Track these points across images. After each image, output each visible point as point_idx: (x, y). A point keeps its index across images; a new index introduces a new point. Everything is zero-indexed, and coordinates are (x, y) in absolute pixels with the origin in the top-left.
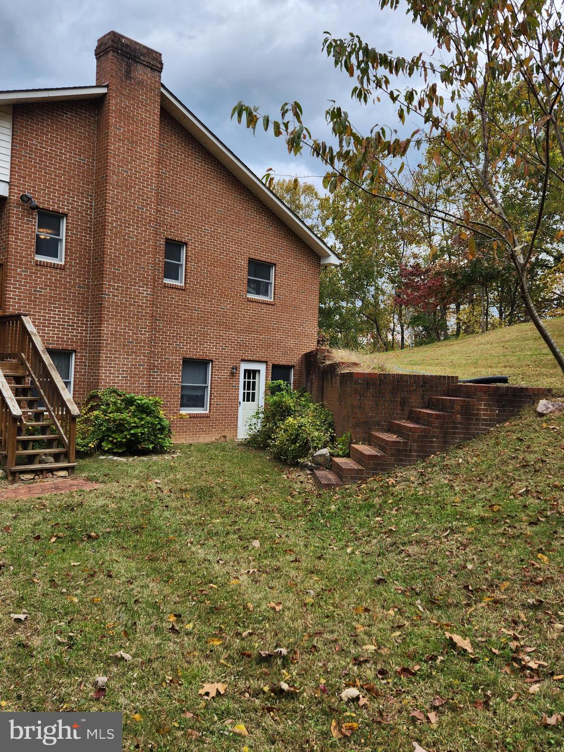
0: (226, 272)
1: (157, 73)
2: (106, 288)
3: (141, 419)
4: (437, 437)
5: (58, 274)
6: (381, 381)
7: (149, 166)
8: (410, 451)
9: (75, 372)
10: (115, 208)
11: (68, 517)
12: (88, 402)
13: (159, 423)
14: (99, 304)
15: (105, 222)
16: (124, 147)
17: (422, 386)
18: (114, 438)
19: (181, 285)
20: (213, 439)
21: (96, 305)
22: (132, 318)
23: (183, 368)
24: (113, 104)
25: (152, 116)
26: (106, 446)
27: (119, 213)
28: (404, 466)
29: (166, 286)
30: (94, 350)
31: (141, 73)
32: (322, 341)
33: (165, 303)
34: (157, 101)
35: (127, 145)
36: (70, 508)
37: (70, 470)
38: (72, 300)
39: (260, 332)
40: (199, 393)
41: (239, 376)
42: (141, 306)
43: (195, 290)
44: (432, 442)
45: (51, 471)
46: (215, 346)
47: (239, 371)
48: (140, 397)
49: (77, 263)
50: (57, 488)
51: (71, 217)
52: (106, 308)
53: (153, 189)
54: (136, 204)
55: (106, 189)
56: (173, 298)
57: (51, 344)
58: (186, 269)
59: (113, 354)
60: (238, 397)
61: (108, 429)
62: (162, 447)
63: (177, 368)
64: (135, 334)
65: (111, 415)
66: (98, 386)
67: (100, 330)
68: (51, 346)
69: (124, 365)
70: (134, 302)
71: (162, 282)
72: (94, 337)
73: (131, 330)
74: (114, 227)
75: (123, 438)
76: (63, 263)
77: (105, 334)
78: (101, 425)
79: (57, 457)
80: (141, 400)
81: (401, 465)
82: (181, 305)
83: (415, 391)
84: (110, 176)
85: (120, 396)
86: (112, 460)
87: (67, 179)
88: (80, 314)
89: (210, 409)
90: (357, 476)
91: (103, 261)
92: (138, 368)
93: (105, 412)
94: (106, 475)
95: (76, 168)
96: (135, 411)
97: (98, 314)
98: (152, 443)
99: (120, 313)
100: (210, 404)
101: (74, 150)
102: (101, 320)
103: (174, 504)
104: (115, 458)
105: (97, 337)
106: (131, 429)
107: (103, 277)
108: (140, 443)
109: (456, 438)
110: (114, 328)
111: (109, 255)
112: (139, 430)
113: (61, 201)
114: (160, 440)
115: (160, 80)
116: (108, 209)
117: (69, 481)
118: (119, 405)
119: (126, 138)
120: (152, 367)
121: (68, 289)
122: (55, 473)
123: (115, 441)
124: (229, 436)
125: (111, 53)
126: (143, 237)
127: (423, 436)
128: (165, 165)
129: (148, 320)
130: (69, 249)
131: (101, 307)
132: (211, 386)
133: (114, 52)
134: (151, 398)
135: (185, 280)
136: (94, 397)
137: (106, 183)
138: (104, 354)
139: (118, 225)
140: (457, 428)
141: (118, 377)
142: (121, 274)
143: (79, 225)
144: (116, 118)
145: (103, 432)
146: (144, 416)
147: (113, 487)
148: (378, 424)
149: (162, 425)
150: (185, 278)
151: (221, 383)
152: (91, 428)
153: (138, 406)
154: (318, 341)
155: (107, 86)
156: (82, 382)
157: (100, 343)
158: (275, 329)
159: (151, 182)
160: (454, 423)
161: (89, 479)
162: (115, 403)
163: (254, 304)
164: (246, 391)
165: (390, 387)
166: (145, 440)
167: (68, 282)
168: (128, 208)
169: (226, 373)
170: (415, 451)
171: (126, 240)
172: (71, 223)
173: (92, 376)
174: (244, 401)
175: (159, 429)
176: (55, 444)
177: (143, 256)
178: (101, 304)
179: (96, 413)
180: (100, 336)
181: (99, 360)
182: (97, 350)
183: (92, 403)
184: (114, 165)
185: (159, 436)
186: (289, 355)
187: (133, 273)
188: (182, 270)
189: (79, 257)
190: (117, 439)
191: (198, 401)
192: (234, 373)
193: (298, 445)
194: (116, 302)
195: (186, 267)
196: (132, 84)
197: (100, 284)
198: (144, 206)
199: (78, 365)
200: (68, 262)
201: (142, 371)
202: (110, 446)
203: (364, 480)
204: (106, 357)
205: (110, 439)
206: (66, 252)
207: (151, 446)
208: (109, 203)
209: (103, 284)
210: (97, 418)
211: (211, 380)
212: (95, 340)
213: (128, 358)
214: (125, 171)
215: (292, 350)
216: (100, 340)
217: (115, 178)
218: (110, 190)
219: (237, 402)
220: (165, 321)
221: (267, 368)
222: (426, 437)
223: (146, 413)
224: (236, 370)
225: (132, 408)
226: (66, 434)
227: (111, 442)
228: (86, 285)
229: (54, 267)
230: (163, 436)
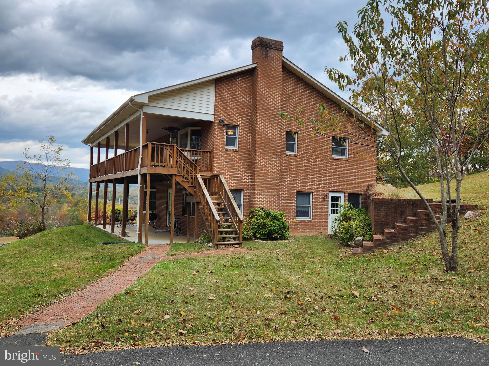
0: (319, 145)
1: (281, 52)
2: (257, 159)
3: (274, 223)
4: (412, 231)
5: (235, 154)
6: (389, 202)
7: (277, 97)
8: (398, 237)
9: (244, 200)
10: (261, 120)
11: (237, 261)
12: (250, 214)
13: (283, 225)
14: (254, 167)
15: (256, 128)
16: (265, 91)
17: (412, 205)
18: (261, 232)
19: (295, 154)
20: (315, 234)
21: (252, 167)
22: (270, 173)
23: (296, 196)
24: (259, 71)
25: (278, 72)
26: (258, 235)
27: (263, 122)
28: (394, 245)
29: (287, 155)
30: (252, 189)
31: (273, 53)
32: (379, 179)
33: (287, 164)
34: (281, 66)
35: (266, 89)
36: (238, 258)
37: (240, 244)
38: (242, 165)
39: (340, 176)
40: (306, 209)
41: (328, 200)
42: (274, 167)
43: (302, 156)
44: (410, 233)
45: (232, 244)
46: (314, 184)
47: (328, 197)
48: (273, 211)
49: (244, 148)
50: (234, 251)
51: (241, 127)
52: (257, 169)
53: (279, 109)
54: (271, 117)
55: (256, 112)
56: (291, 161)
57: (233, 187)
58: (297, 146)
59: (261, 191)
60: (328, 211)
61: (259, 227)
62: (285, 237)
63: (294, 197)
64: (271, 180)
65: (260, 221)
66: (254, 206)
67: (255, 180)
68: (233, 188)
69: (266, 196)
70: (271, 165)
71: (285, 153)
72: (252, 183)
73: (269, 179)
74: (260, 130)
75: (265, 232)
76: (237, 149)
77: (257, 181)
78: (255, 225)
79: (234, 239)
80: (274, 213)
81: (393, 244)
82: (295, 164)
83: (408, 207)
84: (258, 106)
85: (264, 211)
86: (260, 242)
87: (239, 109)
88: (245, 172)
89: (312, 218)
90: (370, 249)
91: (256, 146)
92: (273, 197)
93: (257, 219)
94: (255, 247)
95: (243, 103)
96: (271, 219)
97: (253, 172)
98: (279, 234)
99: (264, 171)
100: (312, 215)
101: (242, 95)
102: (255, 175)
103: (281, 259)
104: (262, 241)
105: (253, 183)
106: (269, 227)
107: (255, 154)
108: (274, 234)
109: (423, 231)
110: (261, 178)
111: (258, 143)
112: (273, 228)
113: (237, 120)
114: (283, 233)
115: (282, 54)
116: (258, 122)
117: (240, 249)
118: (263, 216)
119: (266, 86)
120: (280, 197)
121: (240, 161)
122: (234, 246)
123: (262, 233)
124: (323, 232)
125: (258, 47)
126: (274, 133)
127: (404, 230)
128: (286, 95)
129: (278, 173)
130: (240, 142)
131: (255, 169)
132: (312, 205)
133: (259, 46)
134: (279, 212)
135: (297, 151)
136: (252, 212)
137: (257, 109)
138: (256, 191)
139: (262, 128)
140: (423, 226)
141: (264, 202)
142: (264, 152)
143: (245, 130)
144: (261, 77)
145: (256, 229)
146: (275, 221)
147: (257, 252)
148: (388, 224)
149: (284, 226)
150: (297, 150)
151: (318, 204)
152: (251, 227)
153: (272, 216)
154: (377, 179)
155: (257, 63)
156: (247, 205)
157: (255, 186)
158: (349, 174)
159: (278, 105)
160: (422, 224)
161: (248, 249)
162: (261, 215)
163: (336, 161)
164: (333, 208)
165: (394, 205)
166: (275, 233)
167: (240, 157)
168: (267, 120)
169: (320, 199)
170: (401, 237)
171: (266, 135)
172: (241, 130)
173: (252, 202)
174: (332, 213)
175: (283, 228)
176: (234, 233)
177: (274, 142)
178: (255, 167)
179: (253, 219)
180: (255, 183)
181: (254, 194)
182: (253, 189)
183: (251, 215)
184: (260, 100)
185: (283, 231)
186: (359, 188)
187: (270, 151)
188: (295, 146)
189: (245, 145)
190: (262, 232)
191: (305, 214)
192: (325, 198)
193: (348, 235)
194: (262, 166)
195: (297, 144)
196: (268, 60)
197: (254, 158)
198: (275, 118)
199: (245, 197)
200: (240, 148)
201: (275, 199)
202: (259, 235)
203: (373, 251)
204: (257, 192)
205: (259, 232)
206: (239, 143)
207: (279, 236)
208: (258, 118)
209: (255, 157)
210: (253, 222)
211: (313, 203)
212: (252, 184)
213: (268, 193)
214: (265, 102)
215: (360, 185)
216: (255, 184)
217: (261, 106)
218: (258, 112)
219: (328, 214)
220: (287, 173)
221: (345, 195)
222: (406, 230)
223: (276, 219)
224: (326, 197)
225: (270, 217)
226: (238, 229)
227: (260, 233)
228: (248, 158)
229: (234, 151)
230: (285, 231)
